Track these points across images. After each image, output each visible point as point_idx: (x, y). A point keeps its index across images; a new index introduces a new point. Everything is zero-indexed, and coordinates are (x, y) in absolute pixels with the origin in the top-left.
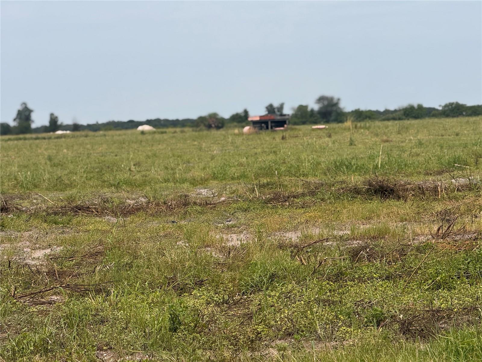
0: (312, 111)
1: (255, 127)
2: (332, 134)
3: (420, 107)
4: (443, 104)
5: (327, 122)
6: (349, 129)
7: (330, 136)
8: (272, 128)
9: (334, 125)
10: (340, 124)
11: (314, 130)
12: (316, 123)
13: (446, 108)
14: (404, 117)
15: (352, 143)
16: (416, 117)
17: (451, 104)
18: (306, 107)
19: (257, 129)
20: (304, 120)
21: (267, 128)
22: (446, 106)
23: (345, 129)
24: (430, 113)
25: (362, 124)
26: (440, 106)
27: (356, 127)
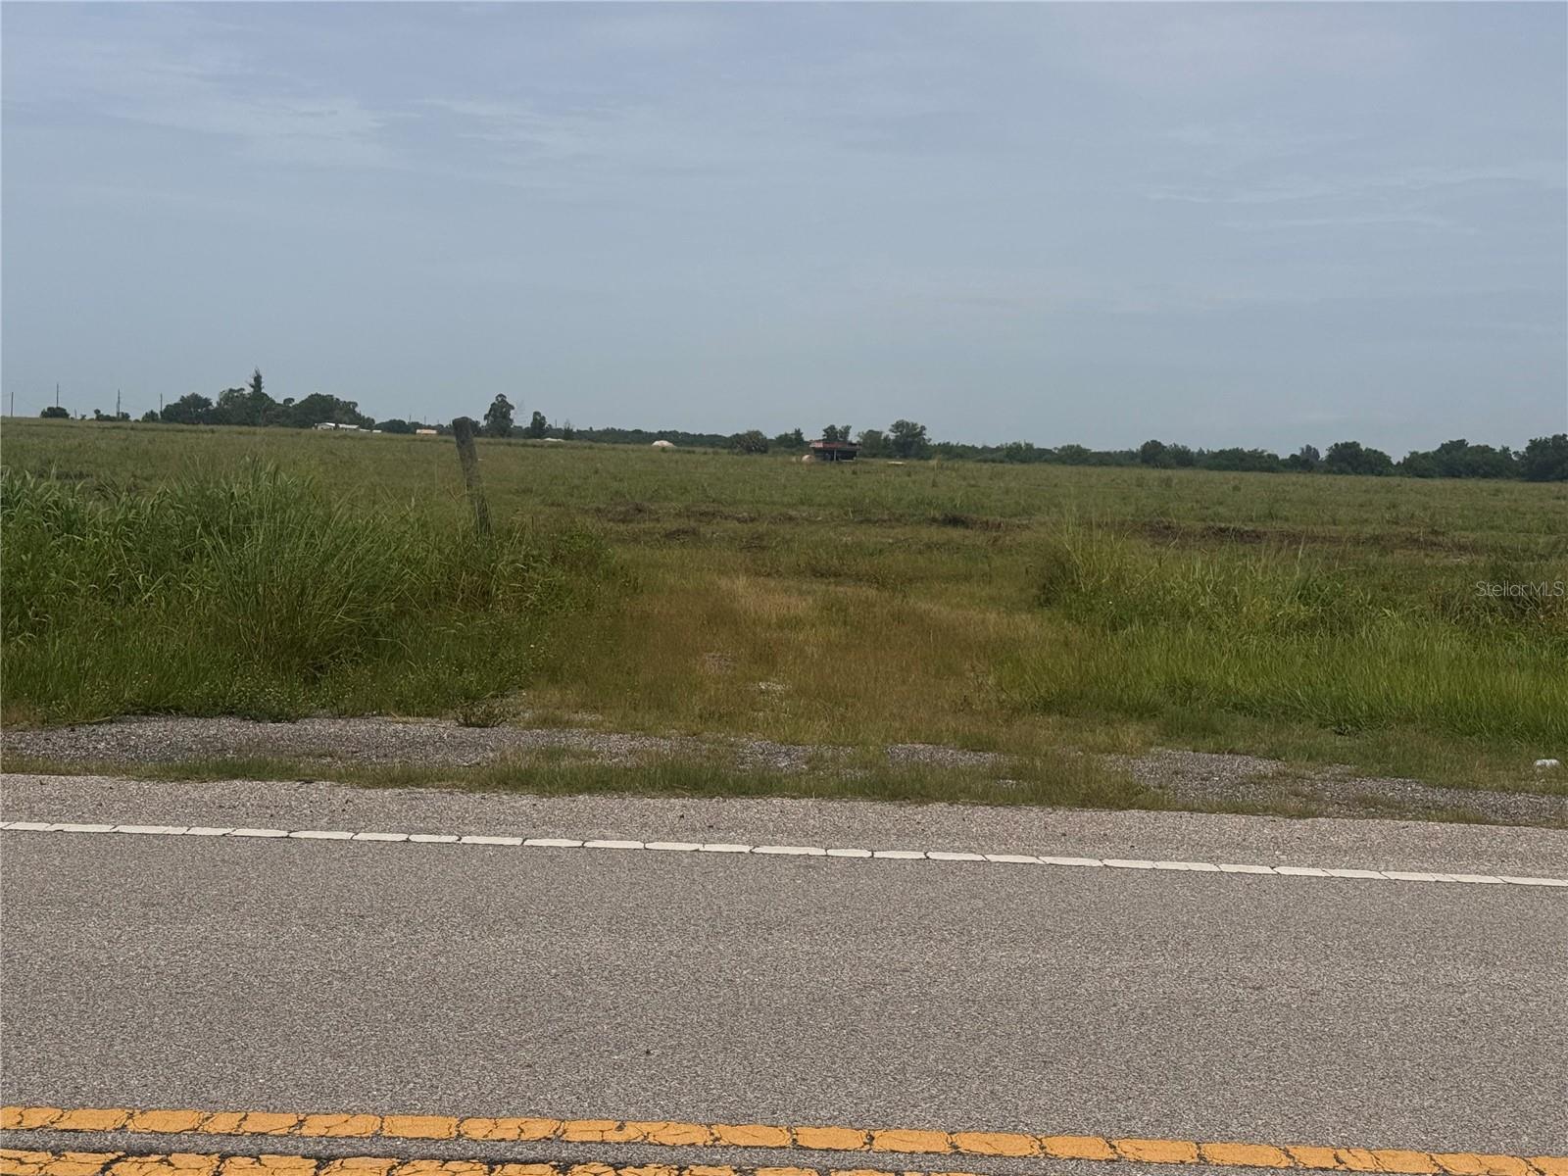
0: (886, 439)
1: (817, 456)
2: (912, 473)
3: (1029, 447)
4: (1060, 447)
5: (905, 457)
6: (933, 469)
7: (909, 475)
8: (837, 459)
9: (915, 462)
10: (922, 462)
11: (889, 466)
12: (890, 457)
13: (1063, 453)
14: (1007, 459)
15: (934, 485)
16: (1023, 461)
17: (1071, 447)
18: (879, 434)
19: (819, 460)
20: (874, 451)
21: (832, 459)
22: (1063, 448)
23: (928, 468)
24: (1042, 456)
25: (950, 464)
26: (1055, 448)
27: (942, 467)
